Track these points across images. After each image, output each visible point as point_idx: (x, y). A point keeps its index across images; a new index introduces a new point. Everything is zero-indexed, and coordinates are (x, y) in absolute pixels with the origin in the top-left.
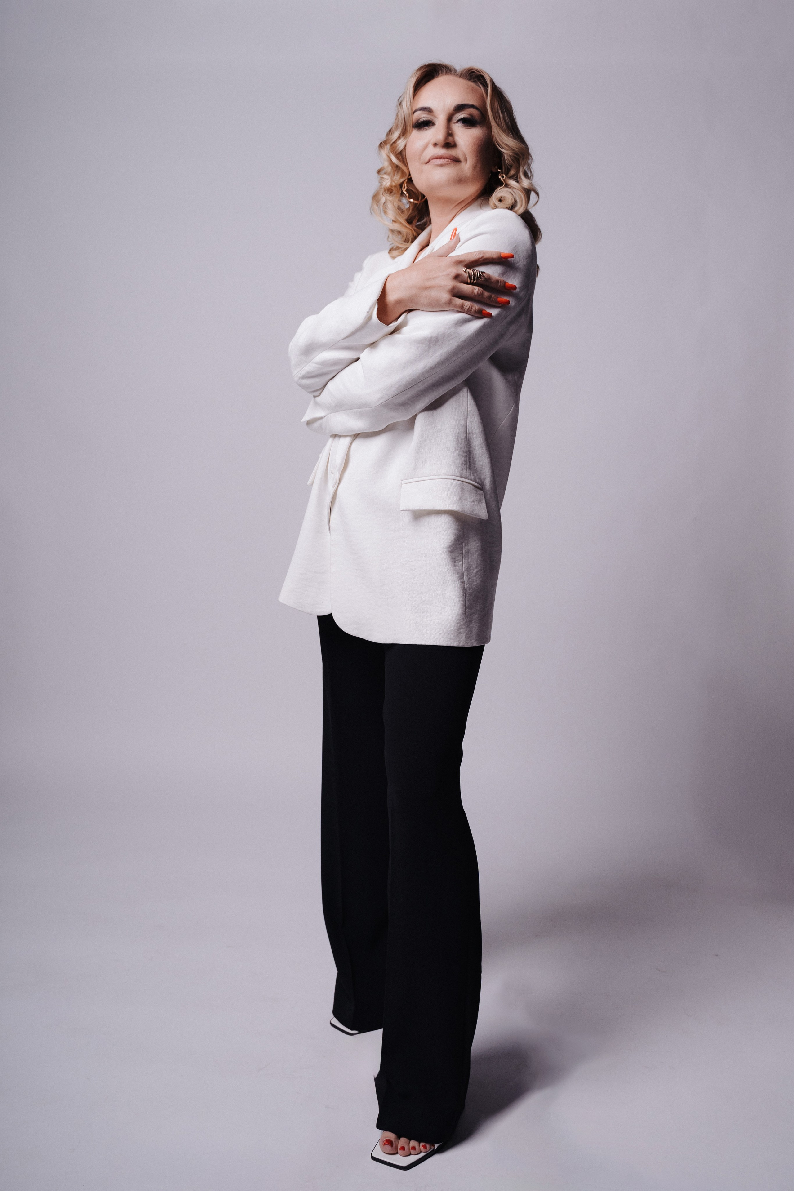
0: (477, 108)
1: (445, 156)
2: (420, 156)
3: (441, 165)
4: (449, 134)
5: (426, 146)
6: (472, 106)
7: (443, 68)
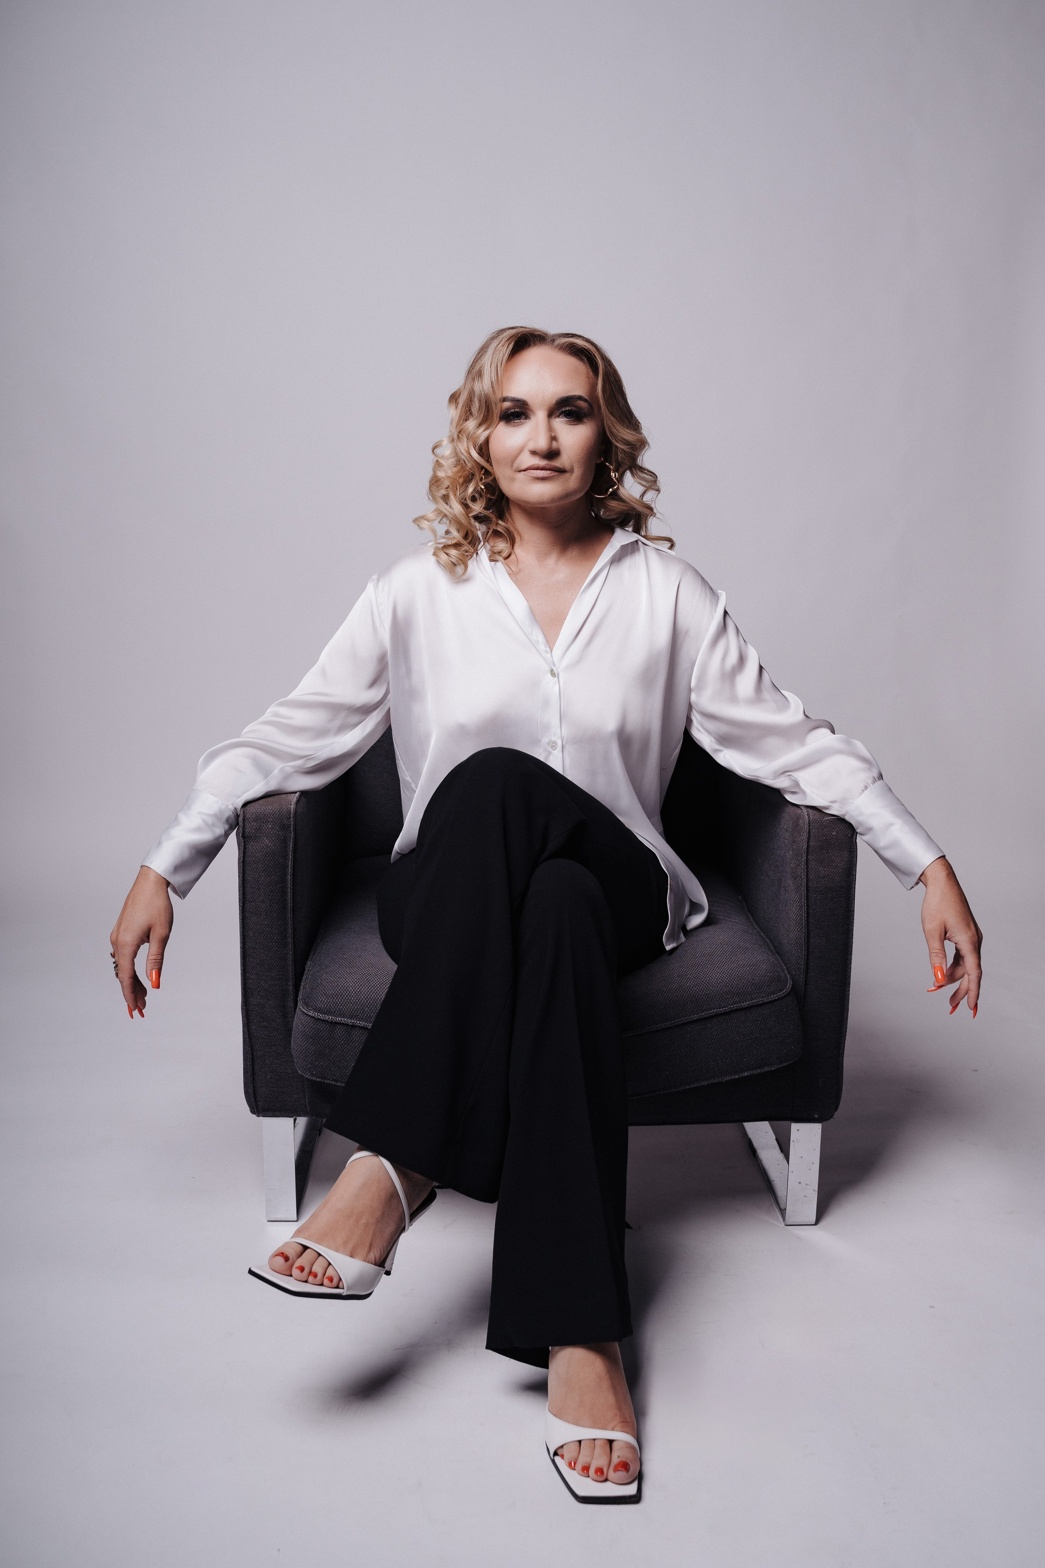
0: (585, 400)
1: (547, 467)
2: (513, 461)
3: (543, 479)
4: (554, 438)
5: (520, 451)
6: (580, 398)
7: (537, 338)
